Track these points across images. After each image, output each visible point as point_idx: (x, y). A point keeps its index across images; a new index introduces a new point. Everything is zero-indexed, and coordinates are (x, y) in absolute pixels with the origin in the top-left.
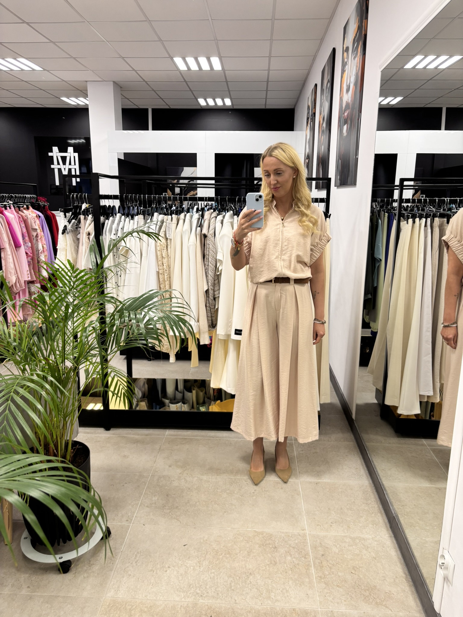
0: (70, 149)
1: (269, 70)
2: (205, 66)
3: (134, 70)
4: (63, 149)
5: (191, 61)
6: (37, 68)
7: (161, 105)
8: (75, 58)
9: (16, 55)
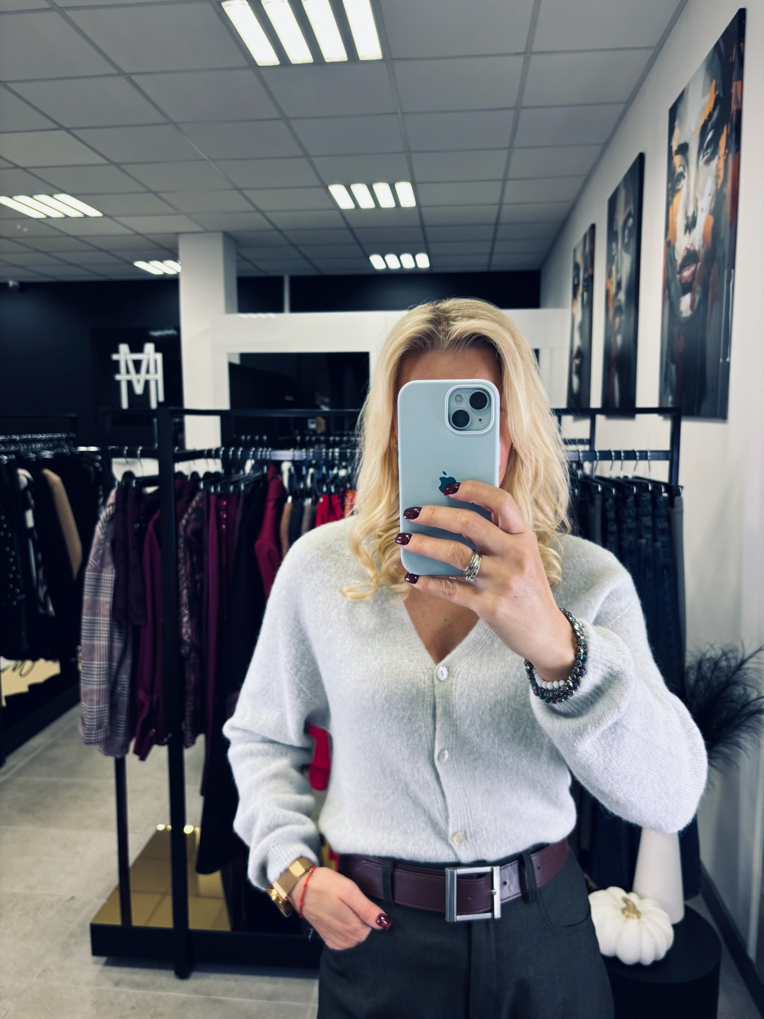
0: (149, 347)
1: (501, 204)
2: (387, 201)
3: (258, 210)
4: (136, 348)
5: (360, 190)
6: (93, 212)
7: (305, 269)
8: (155, 193)
9: (52, 190)
